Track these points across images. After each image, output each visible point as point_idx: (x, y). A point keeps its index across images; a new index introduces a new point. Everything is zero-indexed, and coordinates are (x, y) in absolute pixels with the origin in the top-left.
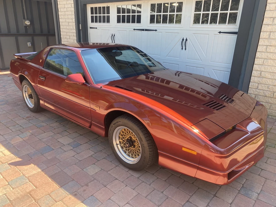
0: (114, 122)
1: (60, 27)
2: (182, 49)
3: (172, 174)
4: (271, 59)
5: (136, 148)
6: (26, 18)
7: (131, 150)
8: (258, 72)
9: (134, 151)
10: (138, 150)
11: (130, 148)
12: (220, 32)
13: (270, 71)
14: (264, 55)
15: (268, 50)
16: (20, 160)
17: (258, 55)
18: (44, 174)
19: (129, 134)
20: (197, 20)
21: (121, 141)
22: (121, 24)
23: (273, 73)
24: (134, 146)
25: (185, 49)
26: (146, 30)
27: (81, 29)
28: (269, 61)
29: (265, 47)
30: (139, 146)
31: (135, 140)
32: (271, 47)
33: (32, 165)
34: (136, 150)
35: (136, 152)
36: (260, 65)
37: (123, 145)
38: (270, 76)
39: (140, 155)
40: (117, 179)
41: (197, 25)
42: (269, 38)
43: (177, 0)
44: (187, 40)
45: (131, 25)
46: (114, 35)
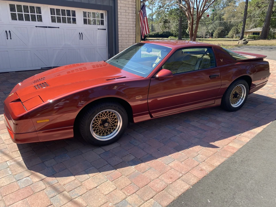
2: (80, 39)
4: (123, 40)
17: (119, 38)
20: (85, 22)
22: (18, 22)
25: (82, 39)
26: (49, 27)
32: (122, 35)
36: (120, 42)
42: (121, 31)
43: (71, 9)
44: (82, 34)
45: (31, 23)
46: (10, 32)
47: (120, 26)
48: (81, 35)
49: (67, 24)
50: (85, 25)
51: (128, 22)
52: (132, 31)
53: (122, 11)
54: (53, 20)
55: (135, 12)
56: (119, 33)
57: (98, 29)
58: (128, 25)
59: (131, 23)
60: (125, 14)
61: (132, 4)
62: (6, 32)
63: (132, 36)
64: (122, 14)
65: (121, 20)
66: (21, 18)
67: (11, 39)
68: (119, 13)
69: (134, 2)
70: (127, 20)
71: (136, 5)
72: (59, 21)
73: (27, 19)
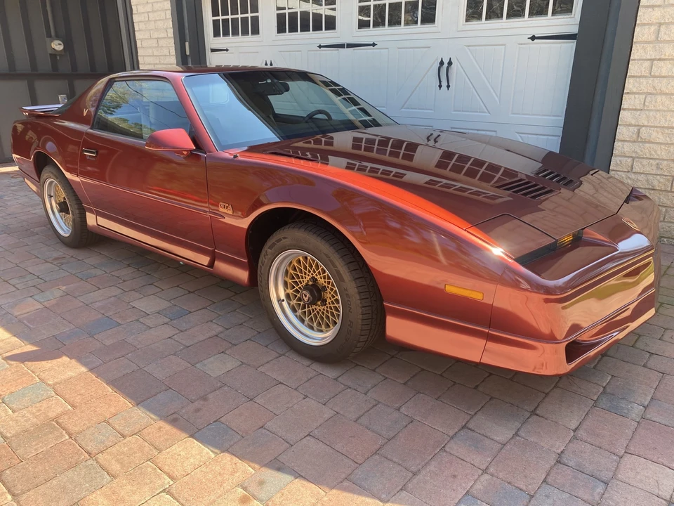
0: (269, 243)
1: (137, 52)
2: (440, 86)
3: (423, 370)
4: (662, 93)
5: (328, 305)
6: (53, 33)
7: (315, 312)
8: (631, 129)
9: (323, 313)
10: (333, 311)
11: (314, 307)
12: (533, 38)
13: (663, 123)
14: (645, 85)
15: (655, 71)
16: (35, 348)
17: (630, 85)
18: (94, 378)
19: (309, 272)
20: (474, 11)
21: (290, 291)
22: (287, 35)
23: (668, 128)
24: (324, 302)
25: (448, 86)
26: (350, 46)
27: (188, 53)
28: (659, 98)
29: (647, 64)
30: (337, 301)
31: (326, 285)
32: (661, 63)
33: (65, 359)
34: (327, 311)
35: (328, 317)
36: (636, 110)
37: (295, 302)
38: (661, 138)
39: (339, 322)
40: (281, 383)
41: (475, 24)
42: (657, 40)
44: (451, 63)
45: (311, 37)
46: (271, 64)
49: (403, 30)
50: (473, 25)
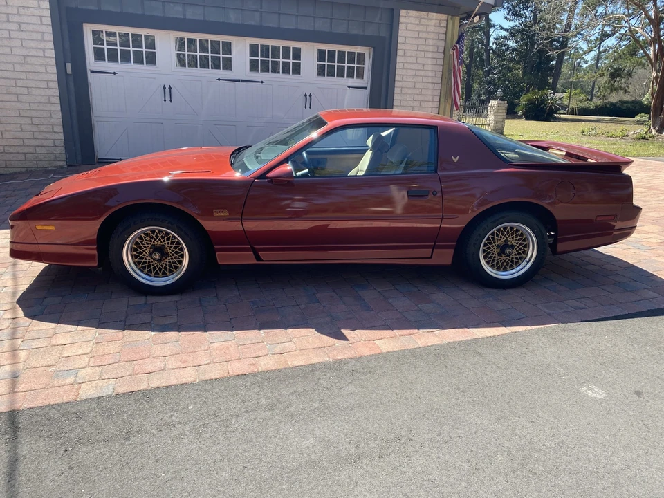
2: (306, 107)
20: (321, 71)
22: (187, 69)
25: (310, 107)
26: (243, 81)
27: (69, 72)
42: (401, 93)
43: (292, 44)
44: (310, 96)
45: (211, 73)
46: (170, 88)
47: (400, 81)
48: (308, 99)
49: (280, 76)
50: (321, 78)
51: (421, 73)
52: (430, 92)
53: (408, 47)
54: (253, 66)
55: (441, 49)
56: (396, 97)
57: (349, 87)
58: (420, 79)
59: (430, 74)
60: (414, 54)
61: (436, 31)
62: (164, 88)
63: (430, 104)
64: (408, 53)
65: (404, 69)
66: (193, 64)
67: (171, 101)
68: (400, 53)
69: (441, 27)
70: (420, 67)
71: (446, 34)
72: (265, 69)
73: (205, 65)
